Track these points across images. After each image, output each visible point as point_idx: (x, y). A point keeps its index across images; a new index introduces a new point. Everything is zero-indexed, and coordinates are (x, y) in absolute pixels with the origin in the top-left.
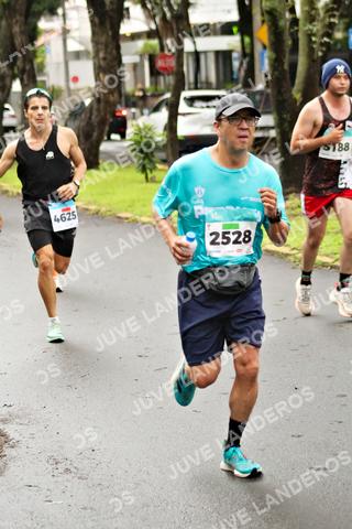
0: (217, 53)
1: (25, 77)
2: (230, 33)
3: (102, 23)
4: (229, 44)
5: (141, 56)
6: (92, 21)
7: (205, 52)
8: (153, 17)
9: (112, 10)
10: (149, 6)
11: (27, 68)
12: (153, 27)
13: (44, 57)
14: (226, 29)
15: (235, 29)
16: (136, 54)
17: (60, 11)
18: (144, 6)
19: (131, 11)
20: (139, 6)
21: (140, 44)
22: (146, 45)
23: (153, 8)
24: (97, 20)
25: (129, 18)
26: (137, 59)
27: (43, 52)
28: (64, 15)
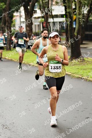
0: (60, 22)
1: (8, 28)
2: (63, 17)
3: (28, 14)
4: (63, 20)
5: (40, 23)
6: (25, 14)
7: (57, 22)
8: (43, 13)
9: (31, 11)
10: (42, 10)
11: (9, 25)
12: (43, 15)
13: (15, 23)
14: (62, 16)
15: (64, 16)
16: (39, 22)
17: (19, 11)
18: (41, 10)
19: (37, 11)
20: (39, 10)
21: (40, 20)
22: (41, 20)
23: (43, 10)
24: (26, 13)
25: (36, 13)
26: (39, 23)
27: (15, 21)
28: (20, 12)
